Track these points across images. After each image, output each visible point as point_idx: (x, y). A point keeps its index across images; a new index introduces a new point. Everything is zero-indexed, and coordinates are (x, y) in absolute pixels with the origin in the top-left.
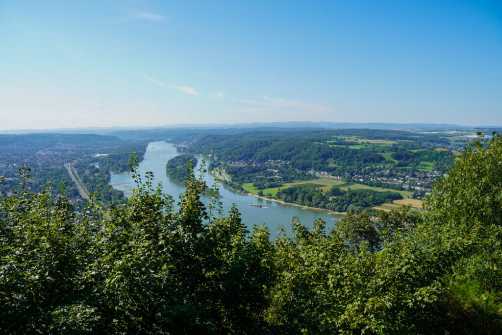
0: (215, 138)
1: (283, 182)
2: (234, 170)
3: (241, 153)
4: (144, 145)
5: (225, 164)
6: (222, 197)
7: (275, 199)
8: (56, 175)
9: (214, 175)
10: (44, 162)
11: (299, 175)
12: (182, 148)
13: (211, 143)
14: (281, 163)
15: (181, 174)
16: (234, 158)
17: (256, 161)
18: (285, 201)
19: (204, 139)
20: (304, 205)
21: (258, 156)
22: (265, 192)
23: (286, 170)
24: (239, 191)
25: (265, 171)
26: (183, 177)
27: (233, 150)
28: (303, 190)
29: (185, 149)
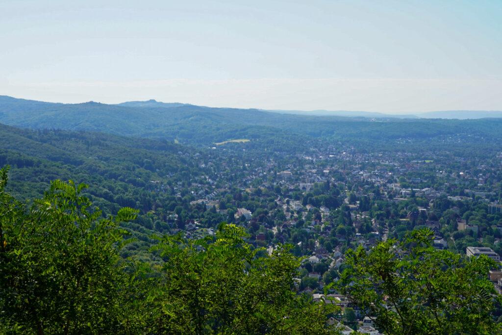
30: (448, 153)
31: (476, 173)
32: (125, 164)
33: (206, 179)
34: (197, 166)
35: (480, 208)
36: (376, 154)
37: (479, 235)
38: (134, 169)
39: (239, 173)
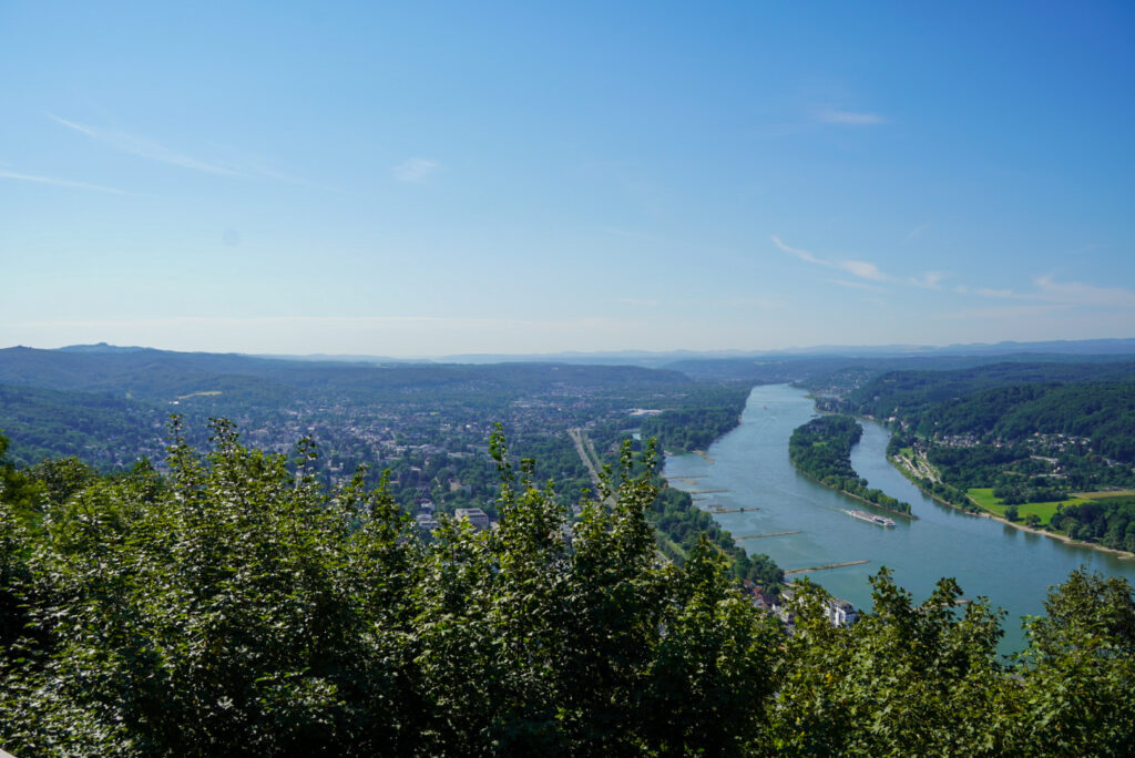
0: (906, 379)
1: (1069, 488)
2: (949, 455)
3: (966, 415)
4: (741, 391)
5: (927, 441)
6: (916, 518)
7: (1049, 530)
8: (550, 450)
9: (899, 466)
10: (526, 423)
11: (1112, 472)
12: (827, 400)
13: (895, 390)
14: (1069, 441)
15: (823, 460)
16: (950, 427)
17: (1003, 437)
18: (1075, 535)
19: (879, 380)
20: (1125, 549)
21: (1009, 423)
22: (1024, 511)
23: (1080, 460)
24: (958, 506)
25: (1027, 459)
26: (827, 467)
27: (947, 408)
28: (1122, 510)
29: (834, 403)
30: (458, 403)
31: (484, 425)
32: (54, 425)
33: (158, 441)
34: (149, 425)
35: (478, 465)
36: (374, 406)
37: (473, 495)
38: (64, 431)
39: (202, 434)
